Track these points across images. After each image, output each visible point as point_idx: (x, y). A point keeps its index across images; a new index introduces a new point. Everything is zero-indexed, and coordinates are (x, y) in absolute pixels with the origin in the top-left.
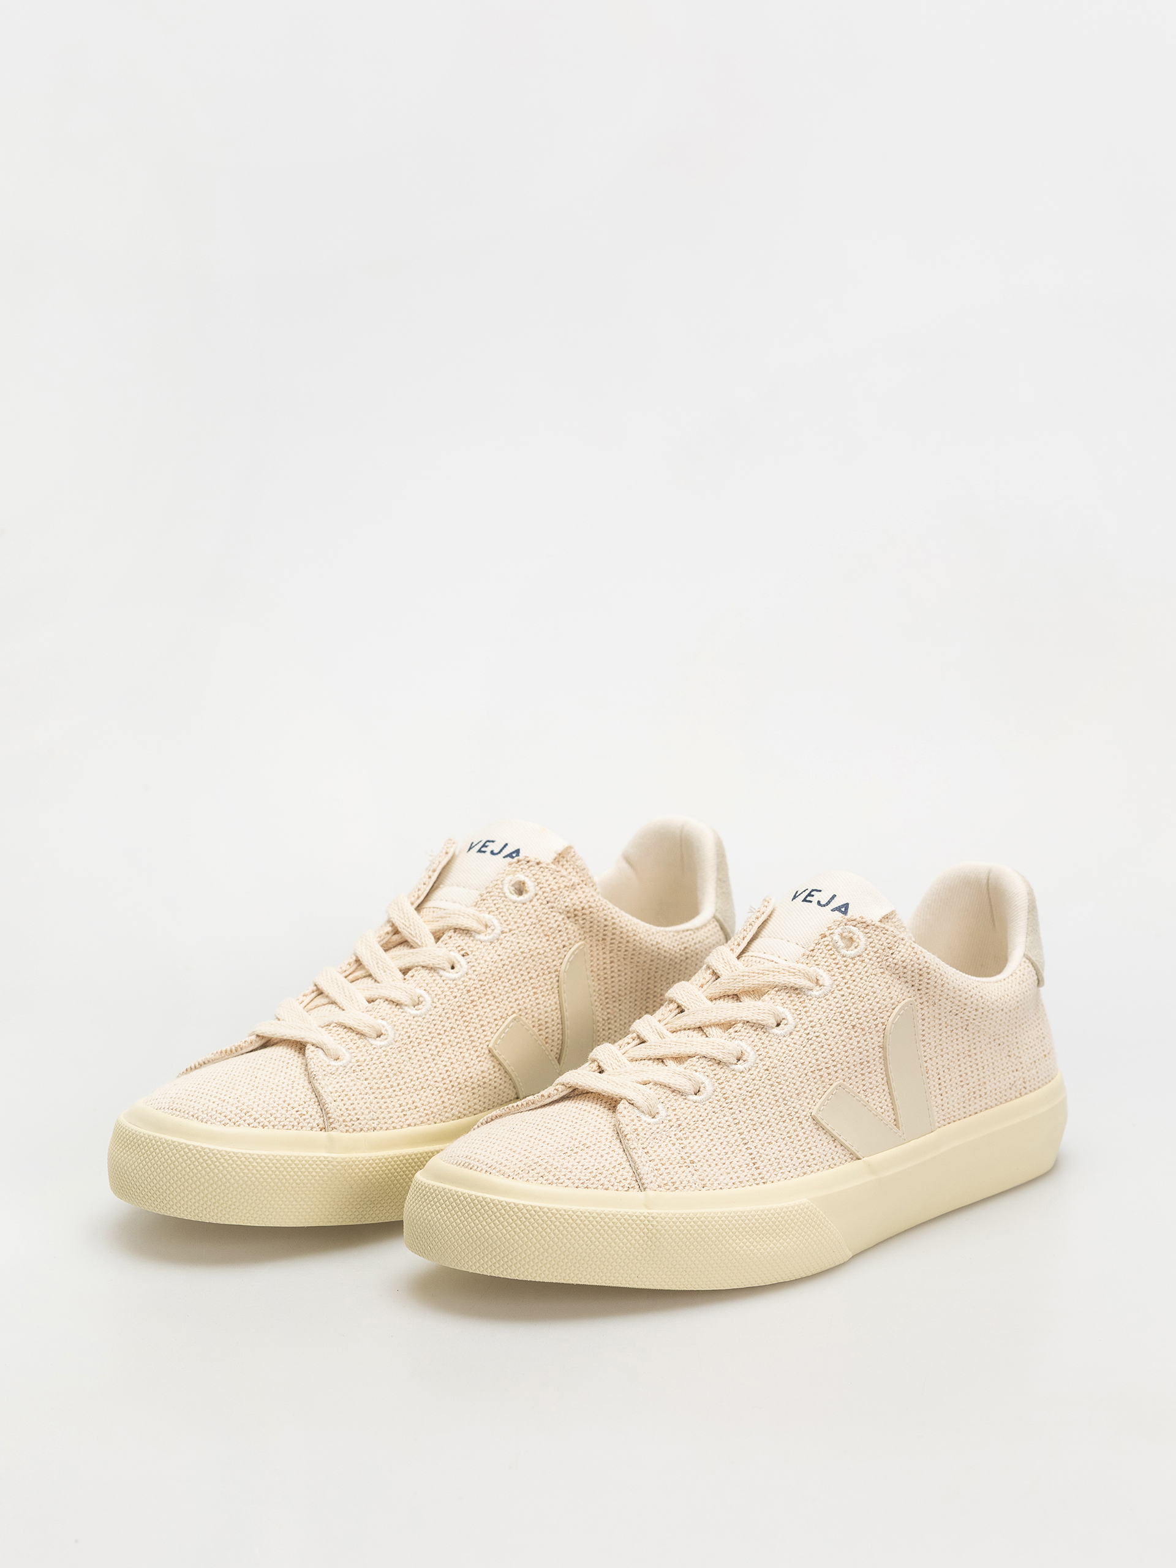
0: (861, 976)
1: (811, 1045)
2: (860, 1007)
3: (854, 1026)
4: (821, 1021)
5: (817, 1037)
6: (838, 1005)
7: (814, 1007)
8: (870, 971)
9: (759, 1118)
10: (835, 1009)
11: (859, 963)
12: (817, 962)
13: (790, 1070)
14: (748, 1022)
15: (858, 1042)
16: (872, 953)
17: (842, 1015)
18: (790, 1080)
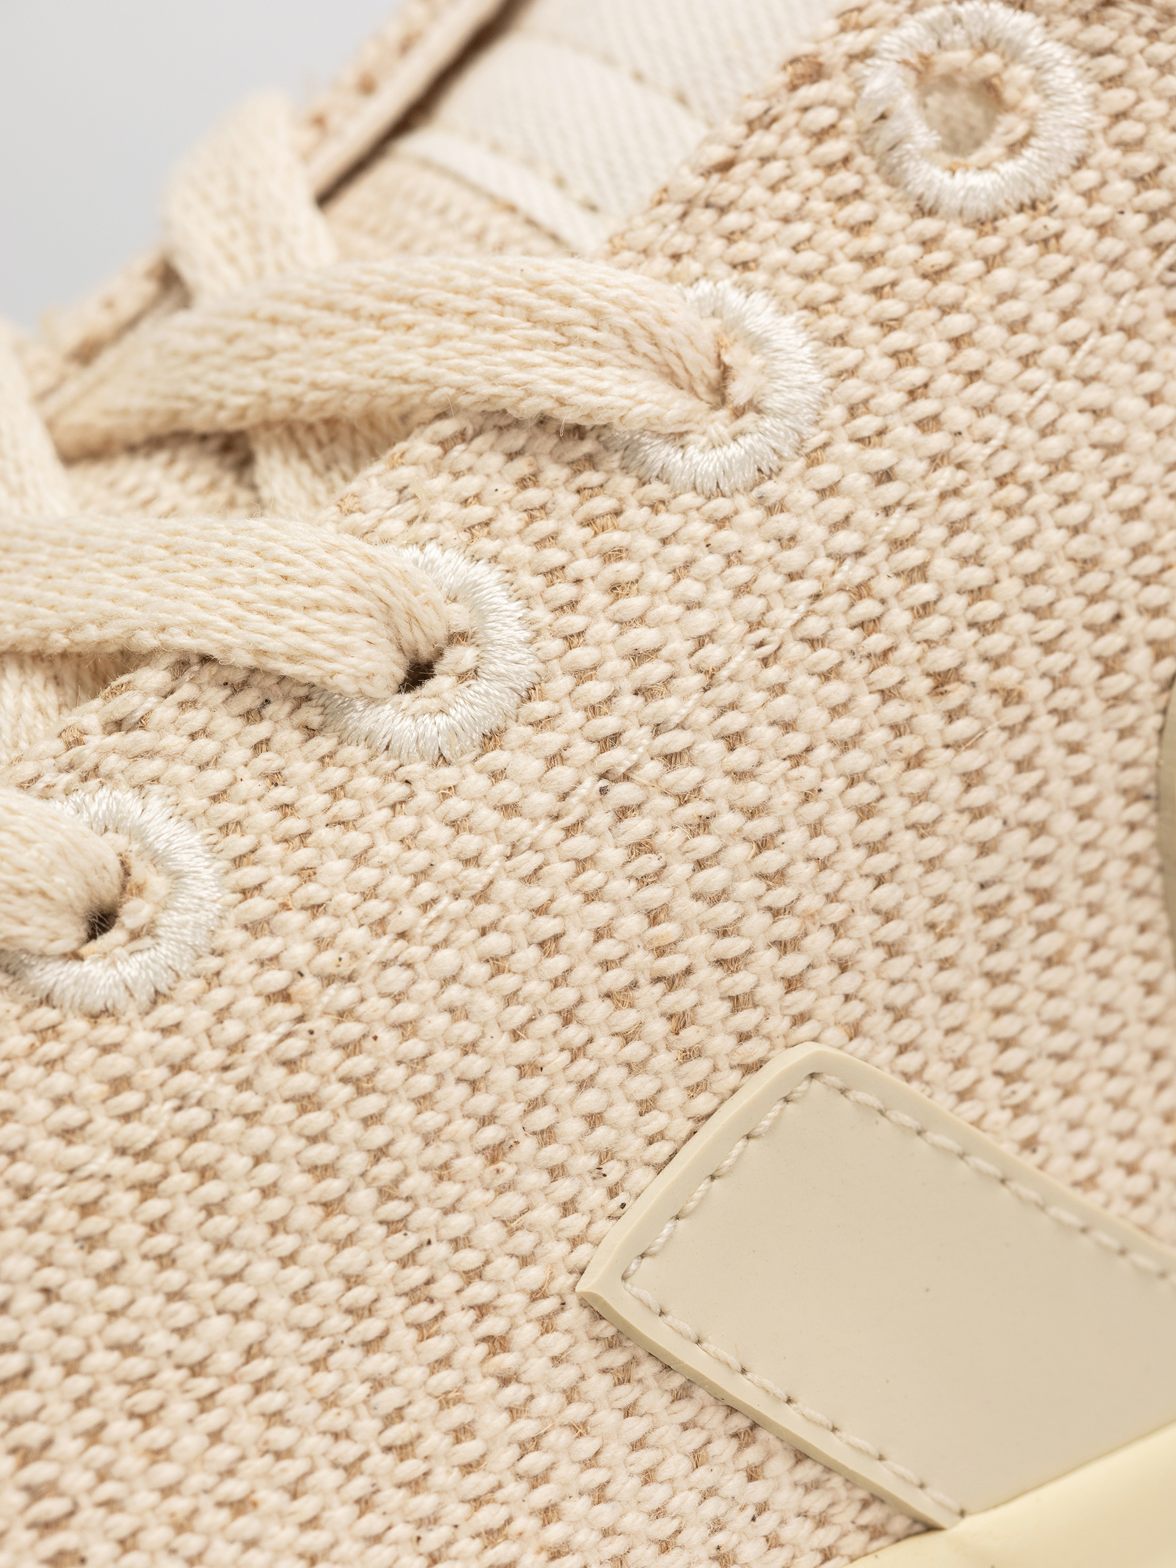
0: (1026, 342)
1: (623, 813)
2: (999, 551)
3: (941, 681)
4: (713, 653)
5: (671, 759)
6: (847, 540)
7: (678, 552)
8: (1098, 304)
9: (182, 1332)
10: (823, 564)
11: (1026, 253)
12: (745, 249)
13: (455, 993)
14: (205, 659)
15: (971, 779)
16: (1121, 188)
17: (867, 608)
18: (444, 1057)
